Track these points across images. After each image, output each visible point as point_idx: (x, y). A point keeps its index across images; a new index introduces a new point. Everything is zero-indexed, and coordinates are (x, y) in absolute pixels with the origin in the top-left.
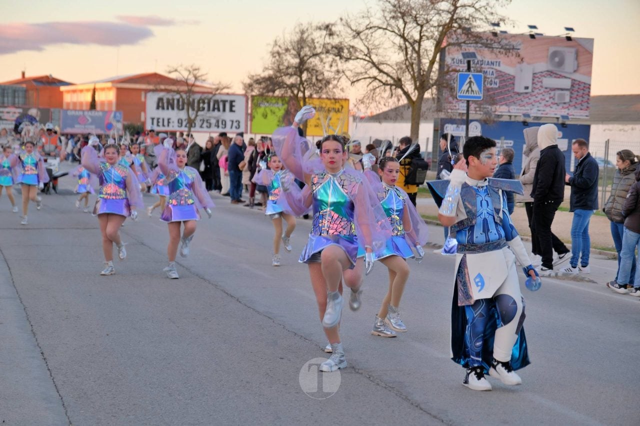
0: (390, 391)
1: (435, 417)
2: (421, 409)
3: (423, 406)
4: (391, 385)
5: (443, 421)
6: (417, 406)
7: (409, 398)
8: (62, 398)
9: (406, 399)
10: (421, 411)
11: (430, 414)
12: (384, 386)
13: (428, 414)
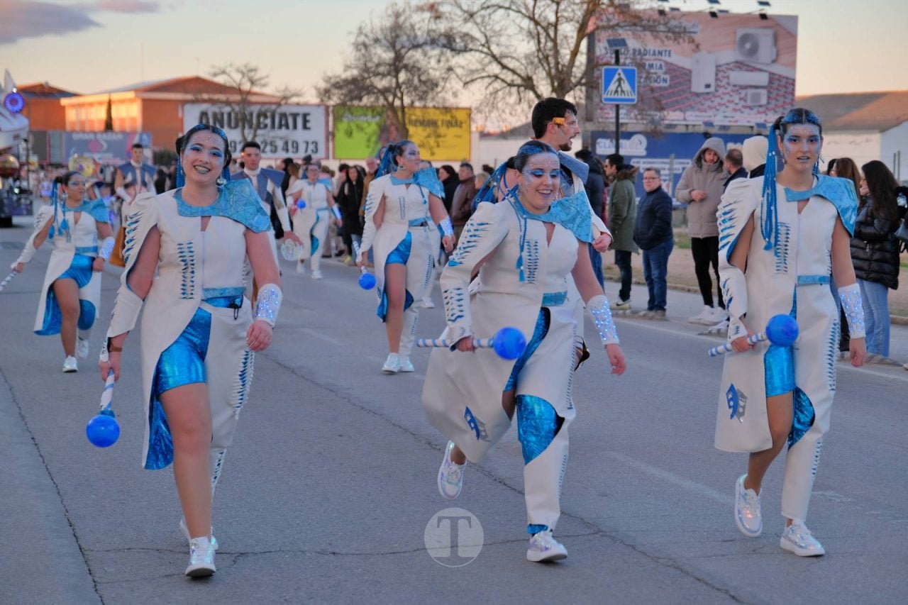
2: (505, 484)
6: (500, 482)
7: (493, 474)
8: (57, 486)
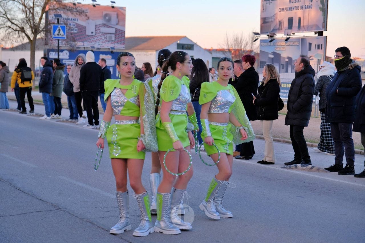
0: (6, 183)
1: (26, 193)
2: (20, 190)
3: (21, 189)
4: (7, 181)
5: (30, 195)
6: (18, 189)
7: (15, 186)
9: (14, 186)
10: (20, 191)
11: (25, 192)
12: (4, 181)
13: (24, 192)
